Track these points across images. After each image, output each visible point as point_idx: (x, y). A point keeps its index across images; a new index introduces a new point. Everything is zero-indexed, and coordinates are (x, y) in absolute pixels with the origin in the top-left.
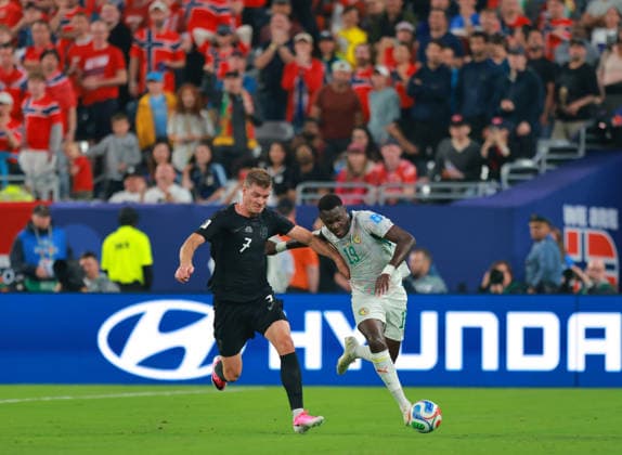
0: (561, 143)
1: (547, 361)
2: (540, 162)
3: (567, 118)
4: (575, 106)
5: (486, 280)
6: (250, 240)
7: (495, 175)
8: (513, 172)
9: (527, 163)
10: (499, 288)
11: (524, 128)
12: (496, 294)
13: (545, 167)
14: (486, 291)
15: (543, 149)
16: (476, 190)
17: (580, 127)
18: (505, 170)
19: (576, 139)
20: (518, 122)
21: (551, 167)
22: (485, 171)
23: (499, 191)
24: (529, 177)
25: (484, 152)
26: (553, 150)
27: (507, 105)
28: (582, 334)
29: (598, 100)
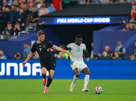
0: (31, 28)
1: (28, 73)
2: (26, 32)
3: (32, 22)
4: (34, 20)
5: (15, 56)
6: (41, 49)
7: (17, 34)
8: (21, 34)
9: (24, 32)
10: (18, 58)
11: (23, 25)
12: (17, 59)
13: (27, 33)
14: (15, 59)
15: (27, 29)
16: (13, 38)
17: (35, 24)
18: (19, 33)
19: (34, 27)
20: (22, 23)
21: (29, 33)
22: (15, 34)
23: (18, 38)
24: (24, 35)
25: (15, 29)
26: (29, 29)
27: (19, 20)
28: (35, 68)
29: (38, 19)
